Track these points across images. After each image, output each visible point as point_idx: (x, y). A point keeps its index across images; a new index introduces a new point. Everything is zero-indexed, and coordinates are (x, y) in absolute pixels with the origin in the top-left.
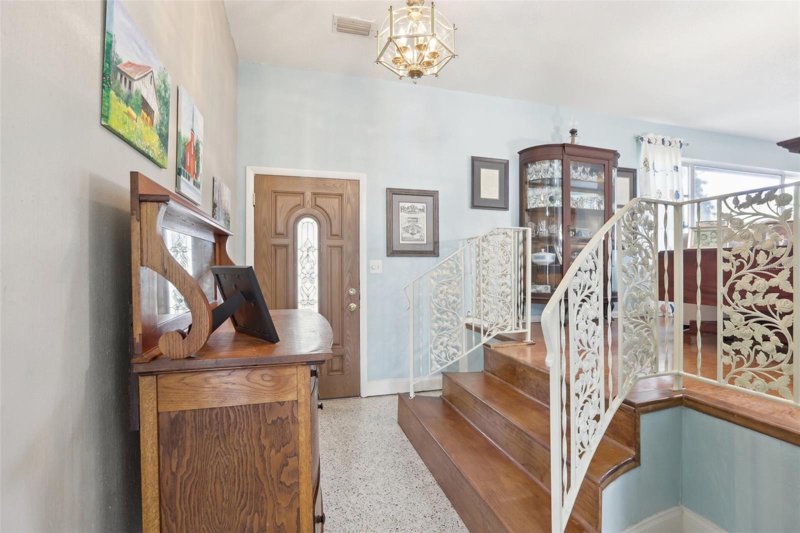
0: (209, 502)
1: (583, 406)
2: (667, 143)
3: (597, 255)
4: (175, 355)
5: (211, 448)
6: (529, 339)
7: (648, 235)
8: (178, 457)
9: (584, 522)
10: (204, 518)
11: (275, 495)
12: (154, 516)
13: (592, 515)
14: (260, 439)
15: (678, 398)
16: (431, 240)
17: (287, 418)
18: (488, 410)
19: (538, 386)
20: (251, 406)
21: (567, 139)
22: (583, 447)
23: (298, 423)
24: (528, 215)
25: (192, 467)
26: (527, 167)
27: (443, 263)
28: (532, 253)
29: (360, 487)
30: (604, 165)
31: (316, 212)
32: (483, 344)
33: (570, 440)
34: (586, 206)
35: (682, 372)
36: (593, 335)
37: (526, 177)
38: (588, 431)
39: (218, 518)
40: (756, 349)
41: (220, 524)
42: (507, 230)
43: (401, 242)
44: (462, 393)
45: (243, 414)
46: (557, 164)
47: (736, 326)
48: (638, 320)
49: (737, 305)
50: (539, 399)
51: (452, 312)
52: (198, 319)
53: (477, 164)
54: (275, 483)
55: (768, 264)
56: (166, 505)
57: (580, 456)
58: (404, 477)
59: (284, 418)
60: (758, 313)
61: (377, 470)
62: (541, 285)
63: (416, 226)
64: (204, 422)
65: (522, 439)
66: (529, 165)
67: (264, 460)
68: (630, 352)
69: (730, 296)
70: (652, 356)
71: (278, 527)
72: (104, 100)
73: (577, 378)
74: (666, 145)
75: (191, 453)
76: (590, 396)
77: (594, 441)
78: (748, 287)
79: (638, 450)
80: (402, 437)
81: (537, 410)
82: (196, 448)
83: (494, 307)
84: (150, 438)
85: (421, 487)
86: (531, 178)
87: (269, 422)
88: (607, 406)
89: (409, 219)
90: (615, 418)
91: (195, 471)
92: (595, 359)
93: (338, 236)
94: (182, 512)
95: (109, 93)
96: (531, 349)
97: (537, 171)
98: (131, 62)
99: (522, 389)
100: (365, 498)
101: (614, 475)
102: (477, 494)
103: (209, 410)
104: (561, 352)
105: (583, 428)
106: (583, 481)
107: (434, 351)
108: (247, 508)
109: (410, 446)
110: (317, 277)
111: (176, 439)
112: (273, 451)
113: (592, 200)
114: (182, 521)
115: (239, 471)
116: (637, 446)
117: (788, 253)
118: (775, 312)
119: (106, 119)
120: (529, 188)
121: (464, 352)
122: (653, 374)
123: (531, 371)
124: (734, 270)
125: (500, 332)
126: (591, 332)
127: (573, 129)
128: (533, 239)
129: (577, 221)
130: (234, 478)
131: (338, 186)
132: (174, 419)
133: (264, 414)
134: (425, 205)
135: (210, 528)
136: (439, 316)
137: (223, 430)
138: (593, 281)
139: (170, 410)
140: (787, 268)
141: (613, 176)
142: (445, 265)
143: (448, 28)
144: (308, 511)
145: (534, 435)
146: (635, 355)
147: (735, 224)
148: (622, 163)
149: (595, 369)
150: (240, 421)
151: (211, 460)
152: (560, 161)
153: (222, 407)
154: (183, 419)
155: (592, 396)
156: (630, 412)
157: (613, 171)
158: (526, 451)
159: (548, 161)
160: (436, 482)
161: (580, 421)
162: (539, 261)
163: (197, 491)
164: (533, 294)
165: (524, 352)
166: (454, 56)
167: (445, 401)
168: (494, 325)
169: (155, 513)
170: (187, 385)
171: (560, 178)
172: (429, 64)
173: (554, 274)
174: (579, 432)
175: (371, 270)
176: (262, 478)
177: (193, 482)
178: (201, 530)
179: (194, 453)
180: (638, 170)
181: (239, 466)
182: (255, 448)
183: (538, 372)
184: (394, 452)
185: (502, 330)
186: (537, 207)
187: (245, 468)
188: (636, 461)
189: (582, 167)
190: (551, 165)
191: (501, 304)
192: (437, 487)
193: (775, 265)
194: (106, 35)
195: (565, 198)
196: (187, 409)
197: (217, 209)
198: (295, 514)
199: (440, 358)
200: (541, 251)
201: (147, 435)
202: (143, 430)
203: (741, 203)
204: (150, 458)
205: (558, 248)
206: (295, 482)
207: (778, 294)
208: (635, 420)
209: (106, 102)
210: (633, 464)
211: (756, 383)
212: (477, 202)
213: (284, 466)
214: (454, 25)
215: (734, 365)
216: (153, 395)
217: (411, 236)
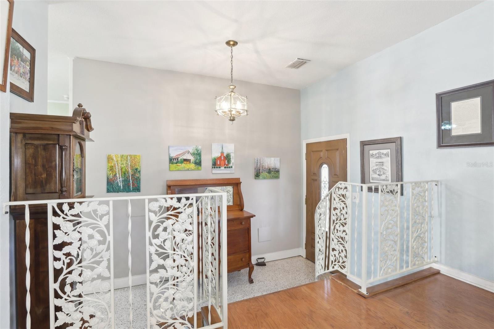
43: (371, 181)
63: (382, 168)
89: (377, 163)
93: (337, 175)
98: (178, 154)
131: (336, 144)
134: (389, 150)
212: (445, 142)
217: (379, 177)
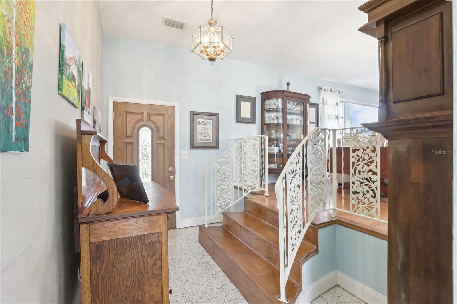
0: (116, 287)
1: (293, 227)
2: (333, 91)
3: (299, 155)
4: (99, 213)
5: (117, 259)
6: (267, 194)
7: (321, 144)
8: (100, 265)
9: (294, 281)
10: (114, 295)
11: (150, 280)
12: (88, 296)
13: (298, 277)
14: (142, 252)
15: (334, 220)
16: (215, 140)
17: (156, 241)
18: (248, 232)
19: (272, 218)
20: (138, 236)
21: (285, 88)
22: (294, 246)
23: (161, 243)
24: (265, 127)
25: (107, 270)
26: (265, 101)
27: (223, 154)
28: (268, 147)
29: (182, 277)
30: (303, 102)
31: (150, 124)
32: (244, 197)
33: (288, 244)
34: (295, 123)
35: (336, 208)
36: (298, 193)
37: (265, 107)
38: (295, 238)
39: (121, 295)
40: (364, 197)
41: (122, 297)
42: (256, 137)
43: (198, 141)
44: (234, 224)
45: (134, 240)
46: (280, 100)
47: (357, 187)
48: (317, 185)
49: (357, 177)
50: (272, 224)
51: (227, 181)
52: (112, 194)
53: (239, 99)
54: (150, 274)
55: (369, 159)
56: (94, 290)
57: (292, 250)
58: (206, 270)
59: (154, 241)
60: (365, 181)
61: (190, 268)
62: (272, 164)
63: (207, 132)
64: (114, 246)
65: (265, 245)
66: (266, 100)
67: (144, 263)
68: (314, 200)
69: (355, 173)
70: (323, 201)
71: (151, 296)
72: (60, 80)
73: (291, 214)
74: (332, 92)
75: (107, 262)
76: (296, 222)
77: (298, 243)
78: (362, 170)
79: (317, 246)
80: (202, 249)
81: (272, 230)
82: (109, 259)
83: (249, 177)
84: (86, 256)
85: (214, 274)
86: (267, 107)
87: (147, 243)
88: (304, 226)
89: (203, 129)
90: (307, 231)
91: (109, 272)
92: (298, 204)
93: (163, 137)
94: (102, 293)
95: (63, 77)
96: (268, 199)
97: (270, 104)
98: (70, 57)
99: (264, 220)
100: (185, 283)
101: (307, 258)
102: (244, 273)
103: (116, 240)
104: (284, 202)
105: (294, 237)
106: (294, 262)
107: (218, 202)
108: (135, 289)
109: (207, 254)
110: (151, 161)
111: (99, 256)
112: (149, 258)
113: (297, 119)
114: (102, 298)
115: (131, 270)
116: (317, 244)
117: (375, 155)
118: (371, 180)
119: (61, 90)
120: (266, 113)
121: (234, 202)
122: (324, 210)
123: (268, 210)
124: (356, 161)
125: (252, 191)
126: (296, 192)
127: (288, 83)
128: (268, 139)
129: (290, 130)
130: (129, 273)
131: (163, 109)
132: (98, 245)
133: (144, 240)
134: (211, 121)
135: (117, 300)
136: (221, 182)
137: (124, 249)
138: (297, 168)
139: (96, 241)
140: (375, 161)
141: (308, 108)
142: (224, 155)
143: (230, 38)
144: (166, 287)
145: (271, 243)
146: (316, 201)
147: (357, 141)
148: (312, 100)
149: (298, 209)
150: (132, 244)
151: (117, 265)
152: (282, 99)
153: (123, 238)
154: (103, 245)
155: (297, 222)
156: (314, 228)
157: (308, 105)
158: (267, 251)
159: (276, 99)
160: (222, 271)
161: (292, 234)
162: (271, 152)
163: (110, 282)
164: (269, 169)
165: (264, 200)
166: (232, 52)
167: (224, 228)
168: (249, 187)
169: (88, 295)
170: (105, 227)
171: (282, 108)
172: (219, 55)
173: (279, 158)
174: (291, 239)
175: (182, 157)
176: (143, 272)
177: (108, 277)
178: (112, 302)
179: (108, 263)
180: (319, 105)
181: (132, 267)
182: (140, 257)
183: (272, 211)
184: (198, 257)
185: (253, 189)
186: (270, 123)
187: (134, 268)
188: (317, 251)
189: (293, 102)
190: (277, 101)
191: (252, 176)
192: (223, 274)
193: (371, 160)
194: (61, 46)
195: (284, 118)
196: (105, 240)
197: (96, 124)
198: (160, 289)
199: (222, 205)
200: (272, 146)
201: (84, 255)
202: (82, 252)
203: (359, 132)
204: (86, 267)
205: (281, 144)
206: (160, 273)
207: (372, 173)
208: (316, 232)
209: (61, 82)
210: (315, 252)
211: (364, 212)
212: (239, 120)
213: (154, 265)
214: (232, 36)
215: (356, 204)
216: (87, 234)
217: (204, 138)
